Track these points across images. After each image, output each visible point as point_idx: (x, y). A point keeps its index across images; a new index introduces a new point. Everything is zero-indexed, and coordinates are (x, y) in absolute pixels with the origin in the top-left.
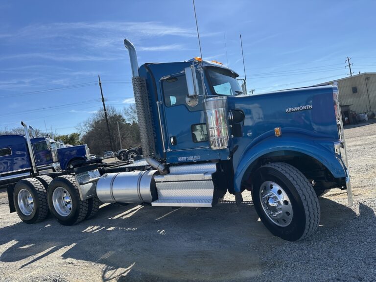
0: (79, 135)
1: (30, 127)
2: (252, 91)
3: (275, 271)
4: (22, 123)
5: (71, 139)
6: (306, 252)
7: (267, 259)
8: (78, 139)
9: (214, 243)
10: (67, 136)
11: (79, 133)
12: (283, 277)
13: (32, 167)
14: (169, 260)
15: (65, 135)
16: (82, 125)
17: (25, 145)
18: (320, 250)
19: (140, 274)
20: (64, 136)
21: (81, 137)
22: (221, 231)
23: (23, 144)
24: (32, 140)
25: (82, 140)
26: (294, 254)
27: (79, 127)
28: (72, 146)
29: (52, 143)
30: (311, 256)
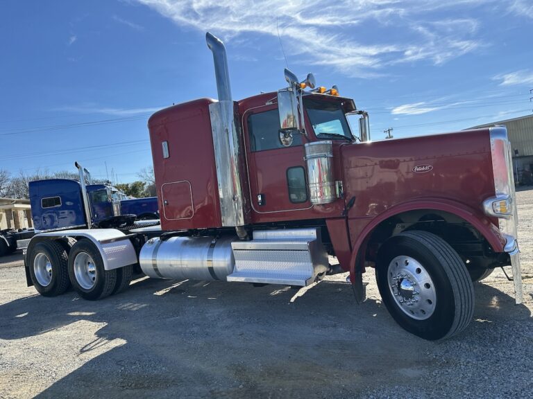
0: (144, 184)
1: (85, 169)
2: (389, 130)
3: (449, 371)
4: (76, 164)
5: (134, 190)
6: (492, 349)
7: (436, 356)
8: (143, 189)
9: (355, 332)
10: (128, 185)
11: (144, 182)
12: (463, 378)
13: (87, 223)
14: (296, 349)
15: (125, 183)
16: (147, 171)
17: (78, 193)
18: (513, 348)
19: (260, 365)
20: (123, 185)
21: (146, 187)
22: (363, 318)
23: (76, 192)
24: (89, 188)
25: (147, 192)
26: (474, 351)
27: (143, 174)
28: (136, 199)
29: (114, 192)
30: (501, 354)
